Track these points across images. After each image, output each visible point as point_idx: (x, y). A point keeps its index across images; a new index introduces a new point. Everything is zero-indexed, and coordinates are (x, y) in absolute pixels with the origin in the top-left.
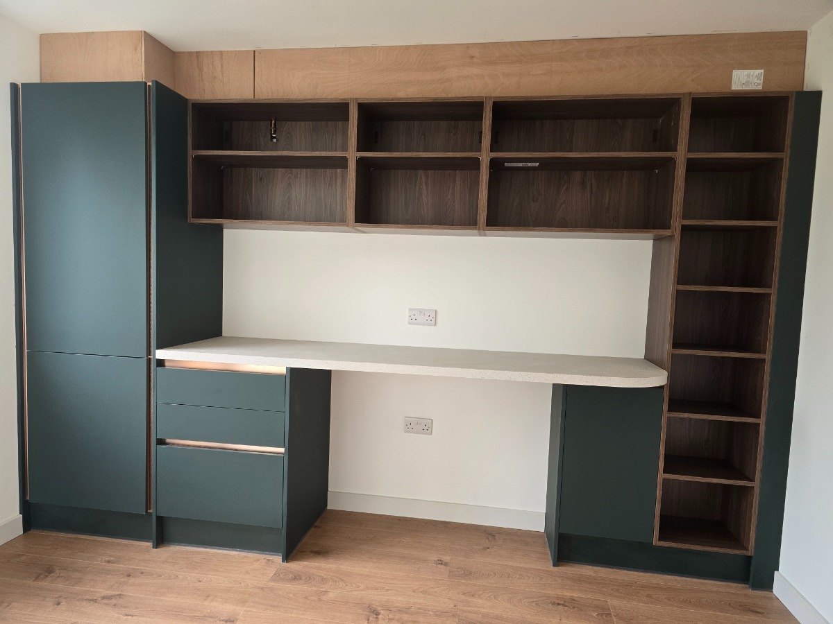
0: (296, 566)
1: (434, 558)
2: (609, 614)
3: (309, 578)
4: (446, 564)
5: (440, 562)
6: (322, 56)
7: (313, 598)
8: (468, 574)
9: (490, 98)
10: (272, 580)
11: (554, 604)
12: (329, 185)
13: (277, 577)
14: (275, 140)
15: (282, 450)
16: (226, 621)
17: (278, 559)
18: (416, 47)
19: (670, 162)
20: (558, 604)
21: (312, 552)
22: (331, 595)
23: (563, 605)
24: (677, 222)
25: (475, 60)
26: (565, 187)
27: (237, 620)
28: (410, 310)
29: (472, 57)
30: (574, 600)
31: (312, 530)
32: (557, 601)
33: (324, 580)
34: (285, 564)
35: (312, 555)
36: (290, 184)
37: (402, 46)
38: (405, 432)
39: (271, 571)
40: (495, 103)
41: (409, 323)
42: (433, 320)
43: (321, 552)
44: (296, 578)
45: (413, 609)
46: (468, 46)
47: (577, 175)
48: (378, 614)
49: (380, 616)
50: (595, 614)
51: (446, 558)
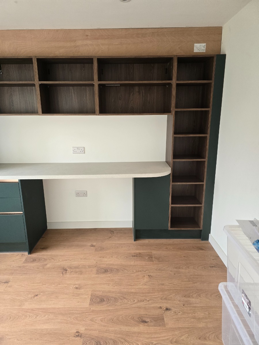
0: (34, 255)
1: (90, 244)
2: (152, 257)
3: (40, 260)
4: (94, 246)
5: (92, 246)
6: (17, 34)
7: (41, 268)
8: (102, 249)
9: (96, 57)
10: (24, 263)
11: (133, 256)
12: (30, 94)
13: (26, 261)
14: (1, 73)
15: (22, 213)
16: (5, 283)
17: (26, 253)
18: (62, 30)
19: (170, 85)
20: (134, 256)
21: (41, 249)
22: (48, 266)
23: (136, 256)
24: (173, 109)
25: (88, 37)
26: (132, 94)
27: (9, 281)
28: (73, 147)
29: (87, 36)
30: (140, 254)
31: (41, 239)
32: (134, 255)
33: (45, 260)
34: (29, 255)
35: (41, 250)
36: (11, 94)
37: (54, 30)
38: (76, 197)
39: (24, 259)
40: (98, 59)
41: (73, 153)
42: (83, 151)
43: (45, 248)
44: (34, 260)
45: (80, 266)
46: (85, 30)
47: (137, 89)
48: (66, 270)
49: (67, 271)
50: (147, 258)
51: (94, 244)
